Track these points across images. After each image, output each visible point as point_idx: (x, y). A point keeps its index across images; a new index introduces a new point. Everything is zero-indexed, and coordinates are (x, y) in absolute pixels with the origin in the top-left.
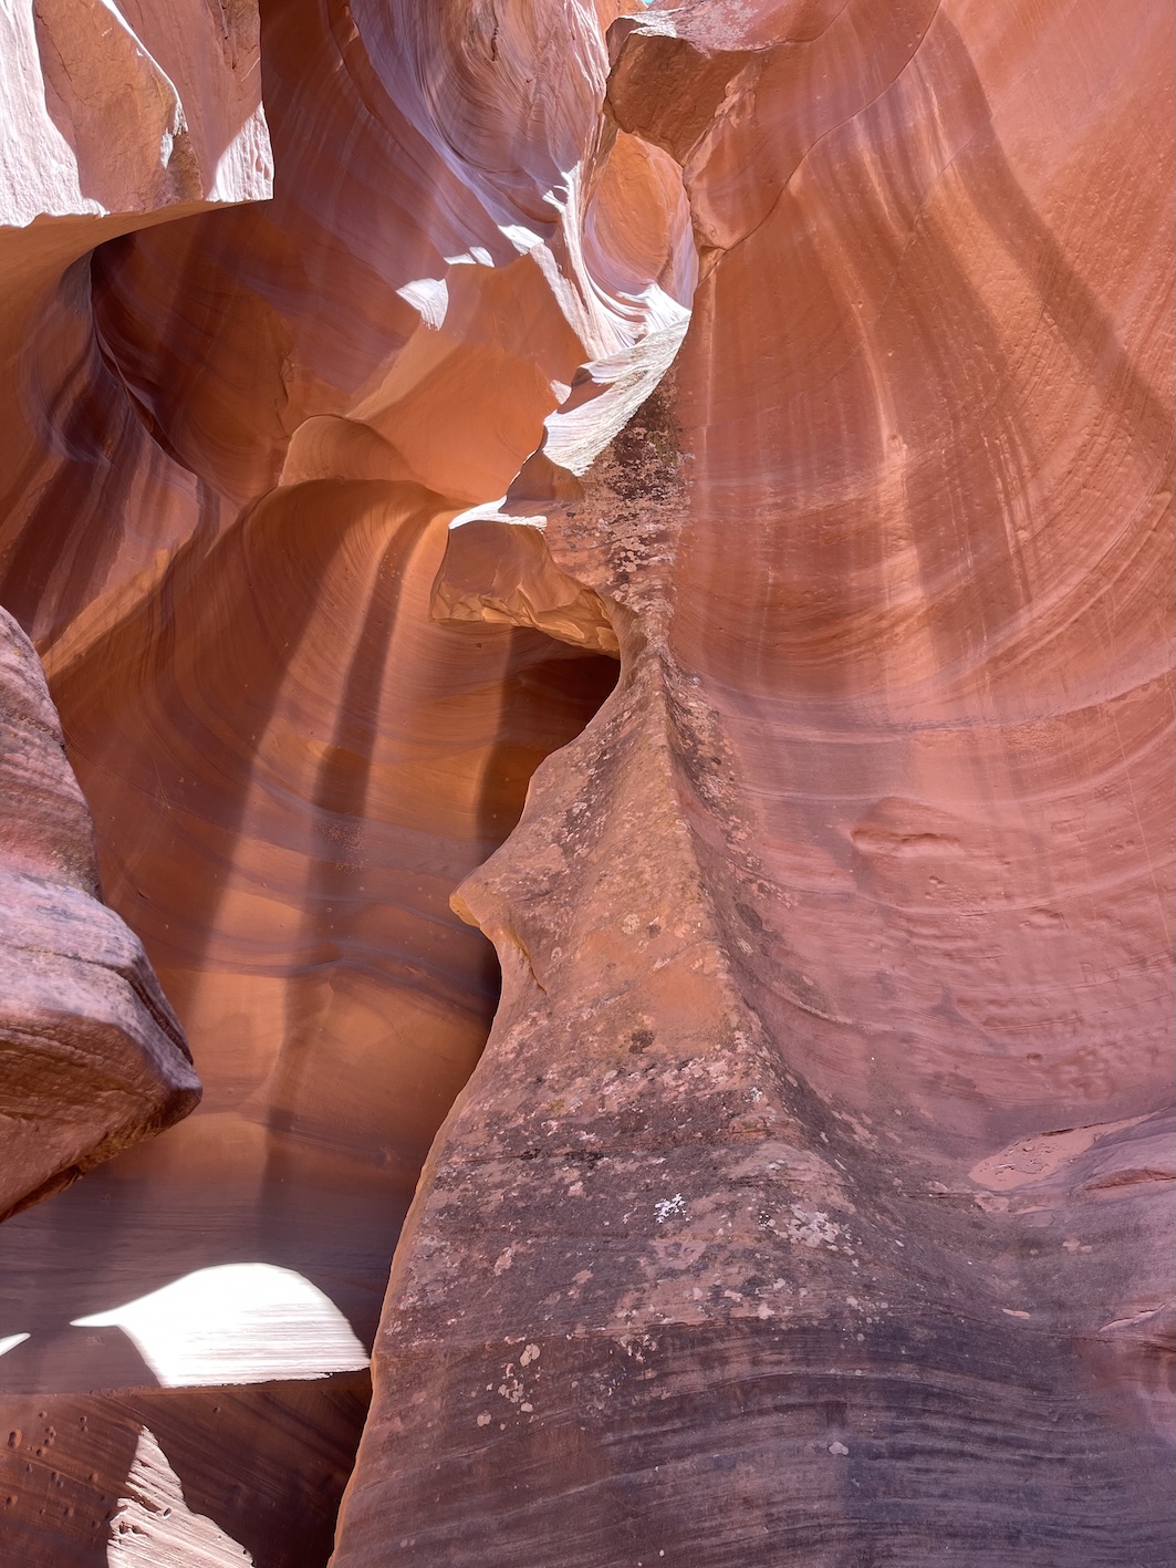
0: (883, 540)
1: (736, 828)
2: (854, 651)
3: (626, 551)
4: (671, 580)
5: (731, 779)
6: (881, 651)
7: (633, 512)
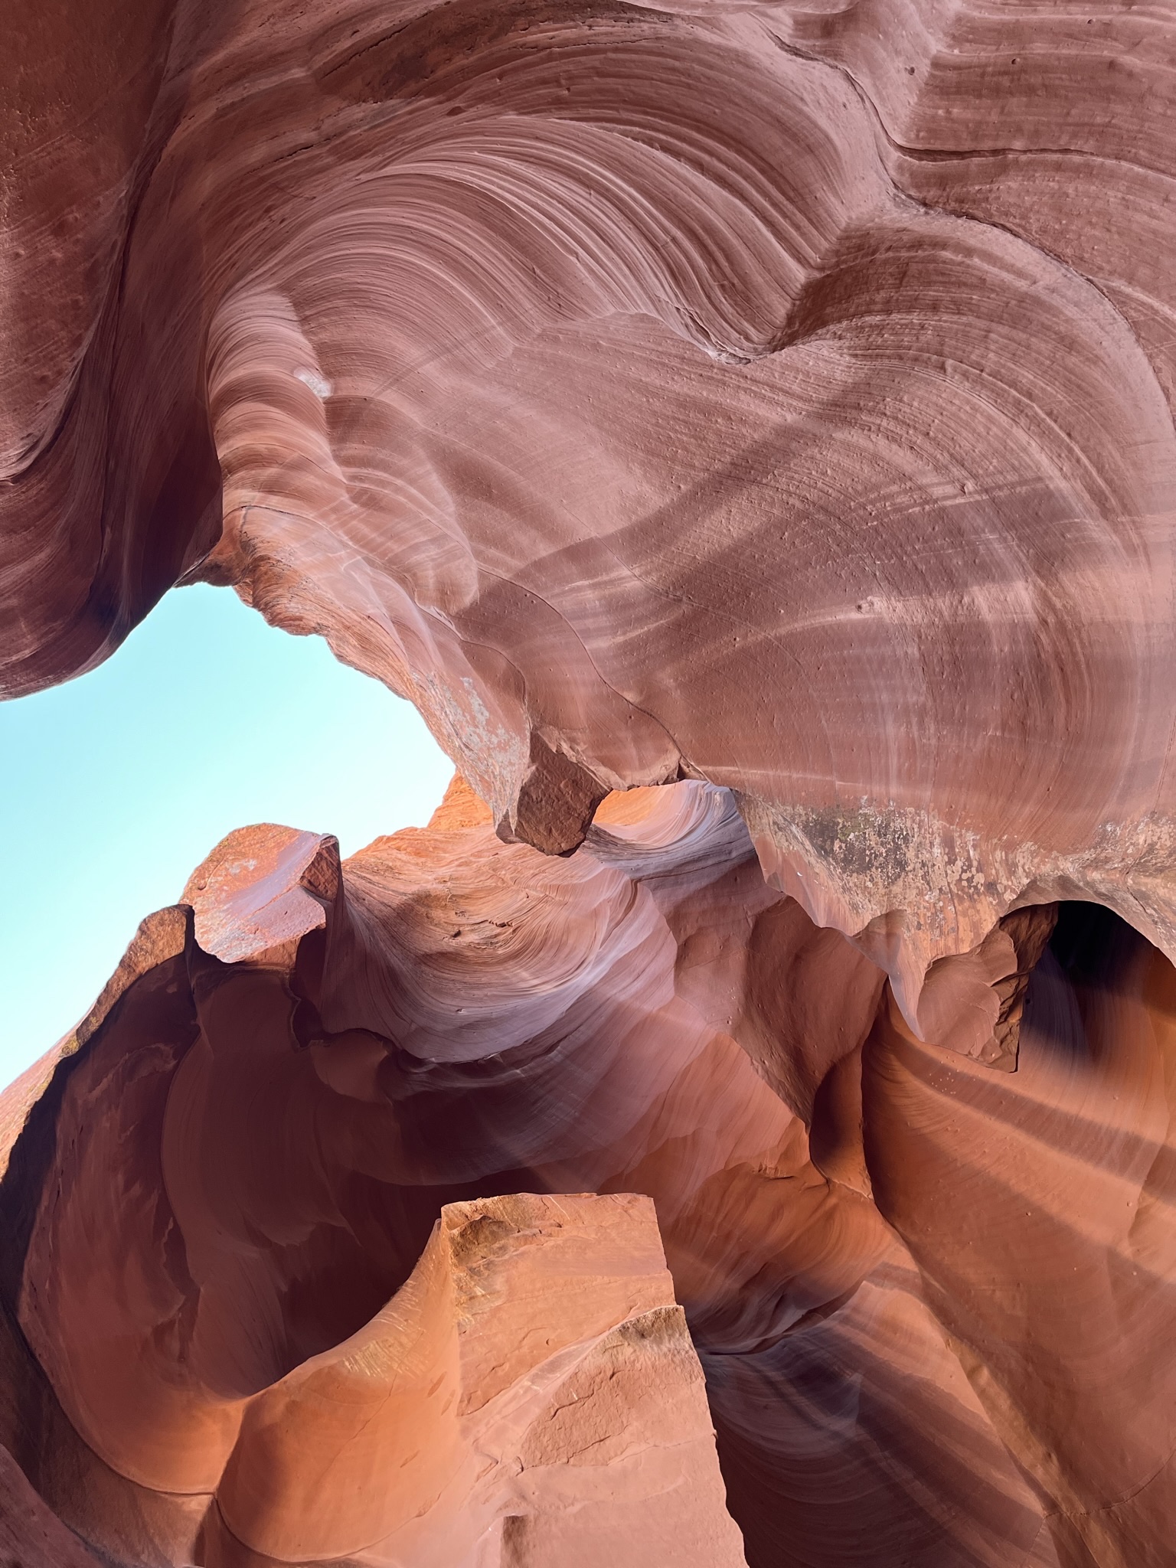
0: (962, 619)
2: (1079, 649)
4: (995, 841)
6: (1081, 623)
7: (920, 866)
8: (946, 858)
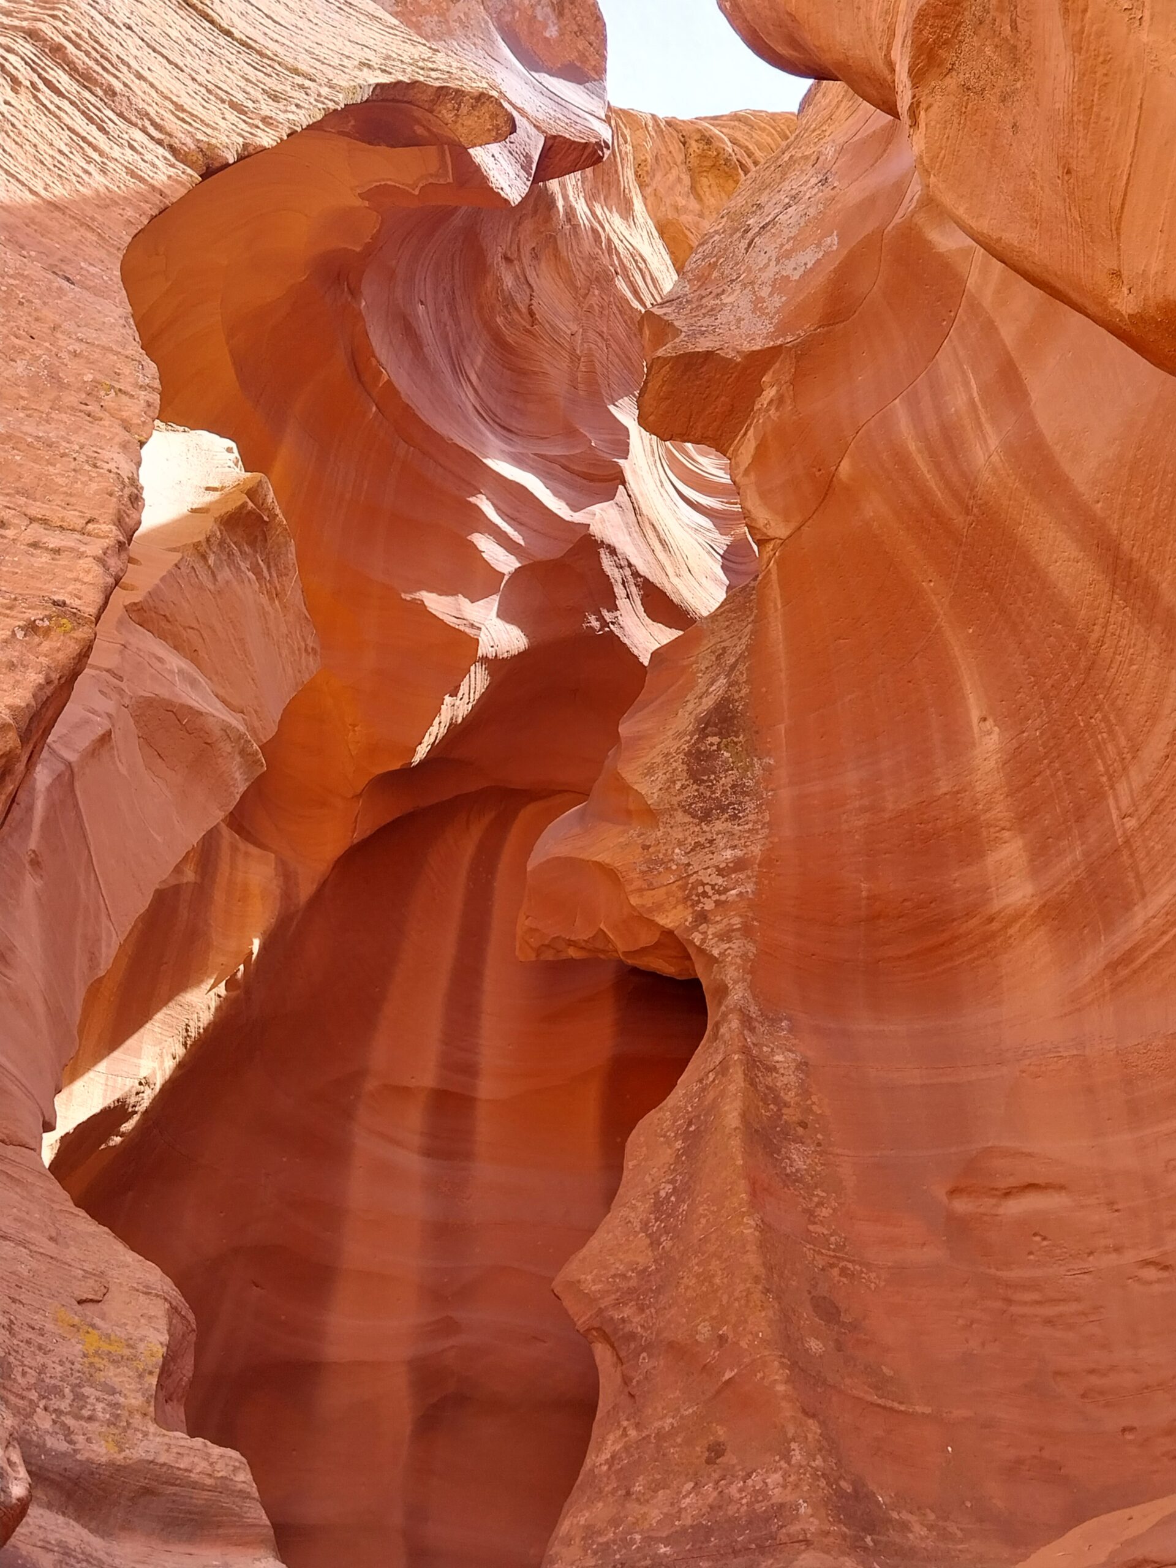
0: (985, 834)
1: (821, 1204)
2: (966, 958)
3: (703, 885)
4: (750, 914)
5: (819, 1144)
6: (996, 955)
7: (709, 838)
8: (723, 865)
